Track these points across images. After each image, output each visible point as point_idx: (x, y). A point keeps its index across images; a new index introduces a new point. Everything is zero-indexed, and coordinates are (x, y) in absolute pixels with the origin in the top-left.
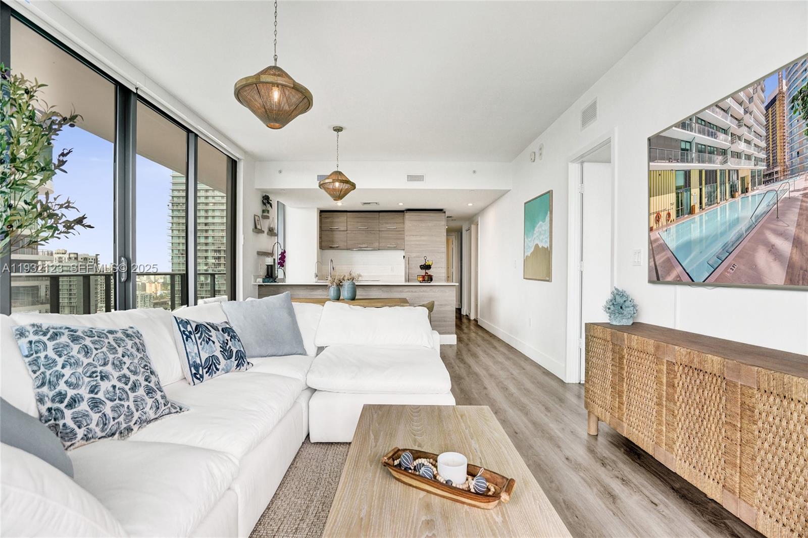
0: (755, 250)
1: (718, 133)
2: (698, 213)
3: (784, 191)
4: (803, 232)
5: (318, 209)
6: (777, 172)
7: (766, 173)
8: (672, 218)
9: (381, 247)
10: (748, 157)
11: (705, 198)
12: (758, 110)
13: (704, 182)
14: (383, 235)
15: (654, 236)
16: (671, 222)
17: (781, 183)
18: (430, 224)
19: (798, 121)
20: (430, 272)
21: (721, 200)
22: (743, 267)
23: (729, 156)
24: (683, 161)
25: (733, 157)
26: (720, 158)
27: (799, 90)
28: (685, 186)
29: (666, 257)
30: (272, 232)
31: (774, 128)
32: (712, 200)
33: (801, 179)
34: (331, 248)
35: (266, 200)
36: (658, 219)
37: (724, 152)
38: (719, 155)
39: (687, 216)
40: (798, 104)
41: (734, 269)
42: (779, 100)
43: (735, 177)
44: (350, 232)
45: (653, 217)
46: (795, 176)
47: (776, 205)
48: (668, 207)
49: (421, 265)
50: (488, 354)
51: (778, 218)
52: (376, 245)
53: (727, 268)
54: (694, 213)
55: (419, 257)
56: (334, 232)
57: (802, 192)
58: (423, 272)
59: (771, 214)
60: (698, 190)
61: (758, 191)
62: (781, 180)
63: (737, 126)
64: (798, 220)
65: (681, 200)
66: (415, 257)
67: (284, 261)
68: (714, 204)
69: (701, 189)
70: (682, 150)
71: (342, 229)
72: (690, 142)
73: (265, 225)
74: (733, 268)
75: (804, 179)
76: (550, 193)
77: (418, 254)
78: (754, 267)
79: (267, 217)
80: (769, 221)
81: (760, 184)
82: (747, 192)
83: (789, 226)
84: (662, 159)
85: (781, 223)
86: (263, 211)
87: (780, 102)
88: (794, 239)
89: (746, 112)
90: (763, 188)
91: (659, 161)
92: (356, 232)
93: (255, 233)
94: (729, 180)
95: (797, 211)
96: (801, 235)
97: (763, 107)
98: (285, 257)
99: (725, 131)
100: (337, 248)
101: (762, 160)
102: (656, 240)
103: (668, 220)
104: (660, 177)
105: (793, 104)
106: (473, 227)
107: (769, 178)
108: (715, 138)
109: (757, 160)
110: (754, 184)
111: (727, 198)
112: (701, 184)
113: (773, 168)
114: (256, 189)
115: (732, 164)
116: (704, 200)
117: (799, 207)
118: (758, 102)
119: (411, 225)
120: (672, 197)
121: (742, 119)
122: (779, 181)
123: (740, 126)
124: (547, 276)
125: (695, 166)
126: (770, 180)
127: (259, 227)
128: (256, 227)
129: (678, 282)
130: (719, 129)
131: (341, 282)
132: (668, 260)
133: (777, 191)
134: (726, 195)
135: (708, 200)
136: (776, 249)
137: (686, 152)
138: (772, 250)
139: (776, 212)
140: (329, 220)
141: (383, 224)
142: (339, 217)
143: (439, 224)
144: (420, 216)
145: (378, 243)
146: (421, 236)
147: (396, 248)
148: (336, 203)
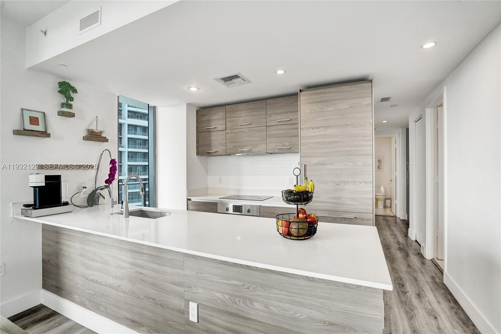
9: (269, 149)
14: (273, 132)
18: (343, 106)
30: (93, 136)
44: (229, 131)
52: (264, 147)
55: (323, 165)
56: (212, 134)
66: (315, 164)
71: (219, 128)
77: (321, 159)
86: (62, 105)
92: (237, 130)
100: (215, 154)
114: (28, 69)
119: (308, 111)
128: (23, 128)
140: (206, 118)
141: (271, 116)
142: (216, 113)
143: (360, 104)
144: (324, 93)
145: (264, 144)
146: (328, 127)
147: (291, 150)
148: (189, 88)
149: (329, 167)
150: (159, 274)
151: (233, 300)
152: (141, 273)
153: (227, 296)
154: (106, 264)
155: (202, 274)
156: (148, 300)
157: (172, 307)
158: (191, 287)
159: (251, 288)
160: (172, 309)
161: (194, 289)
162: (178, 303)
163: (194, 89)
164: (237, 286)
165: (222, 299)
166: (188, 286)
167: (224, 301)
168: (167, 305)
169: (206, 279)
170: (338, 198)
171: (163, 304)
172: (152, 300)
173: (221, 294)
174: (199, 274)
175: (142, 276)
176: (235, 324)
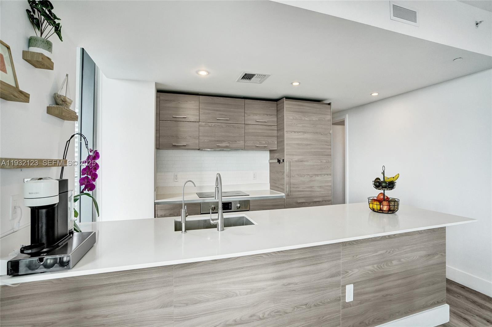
5: (156, 84)
9: (248, 146)
14: (250, 131)
18: (315, 118)
34: (175, 147)
44: (203, 124)
52: (242, 143)
55: (302, 162)
56: (182, 123)
66: (296, 161)
67: (95, 176)
71: (192, 118)
77: (300, 157)
86: (31, 42)
92: (213, 124)
98: (97, 167)
100: (184, 147)
119: (291, 118)
140: (173, 104)
141: (250, 115)
142: (187, 102)
143: (324, 119)
144: (302, 106)
145: (242, 141)
146: (304, 132)
147: (267, 148)
148: (197, 71)
149: (306, 163)
150: (314, 274)
151: (380, 267)
152: (289, 284)
153: (375, 266)
154: (227, 297)
155: (357, 256)
156: (299, 309)
157: (329, 300)
158: (347, 272)
159: (391, 252)
160: (329, 303)
161: (350, 272)
162: (333, 293)
163: (203, 73)
164: (382, 254)
165: (372, 270)
166: (345, 272)
167: (374, 270)
168: (323, 302)
169: (360, 259)
170: (311, 187)
171: (318, 303)
172: (304, 307)
173: (371, 266)
174: (355, 257)
175: (291, 286)
176: (381, 284)
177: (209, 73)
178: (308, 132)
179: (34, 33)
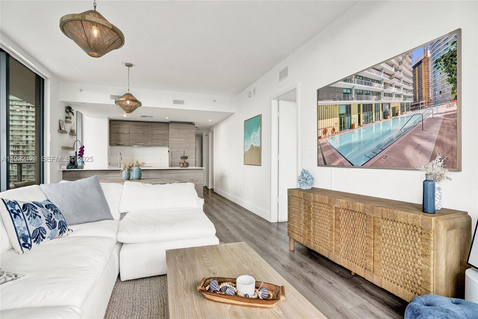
0: (404, 148)
1: (373, 83)
2: (357, 128)
3: (429, 114)
4: (445, 137)
5: (108, 118)
6: (422, 104)
7: (413, 104)
8: (336, 131)
9: (153, 144)
10: (399, 96)
11: (363, 119)
12: (407, 69)
13: (361, 111)
14: (155, 137)
15: (321, 141)
16: (336, 133)
17: (425, 110)
19: (440, 74)
20: (187, 161)
21: (376, 120)
22: (393, 157)
23: (382, 96)
24: (344, 99)
25: (386, 96)
26: (375, 97)
27: (442, 56)
28: (347, 113)
29: (331, 153)
30: (72, 133)
31: (420, 79)
32: (368, 120)
33: (443, 107)
34: (118, 145)
35: (69, 109)
36: (325, 132)
37: (378, 94)
38: (374, 95)
39: (348, 130)
40: (440, 64)
41: (387, 159)
42: (425, 62)
43: (387, 107)
44: (131, 134)
45: (322, 131)
46: (438, 105)
47: (422, 122)
48: (333, 125)
49: (182, 157)
50: (224, 209)
51: (423, 129)
52: (150, 143)
53: (381, 158)
54: (354, 128)
55: (178, 152)
56: (121, 135)
57: (444, 114)
58: (182, 161)
59: (417, 127)
60: (357, 115)
61: (406, 115)
62: (426, 108)
63: (389, 78)
64: (440, 130)
65: (344, 121)
66: (176, 152)
67: (83, 154)
68: (370, 123)
69: (359, 115)
70: (344, 93)
71: (126, 132)
72: (350, 89)
73: (67, 127)
74: (385, 158)
75: (446, 107)
76: (260, 116)
78: (404, 157)
79: (70, 122)
80: (416, 131)
81: (408, 110)
82: (397, 115)
83: (432, 134)
84: (329, 99)
85: (425, 132)
86: (66, 118)
87: (425, 64)
88: (436, 141)
89: (396, 70)
90: (411, 113)
91: (325, 100)
92: (136, 135)
93: (59, 133)
94: (382, 109)
95: (440, 125)
96: (442, 139)
97: (411, 67)
98: (83, 151)
99: (379, 82)
100: (122, 145)
101: (409, 97)
102: (323, 144)
103: (333, 133)
104: (327, 109)
105: (436, 64)
106: (210, 134)
107: (415, 107)
108: (370, 86)
109: (405, 97)
110: (403, 111)
111: (381, 119)
112: (359, 111)
113: (419, 101)
114: (61, 101)
115: (384, 100)
116: (362, 121)
117: (441, 123)
118: (407, 64)
119: (173, 131)
120: (337, 120)
121: (393, 74)
122: (424, 108)
123: (391, 78)
124: (259, 163)
125: (354, 103)
126: (416, 108)
127: (63, 129)
128: (60, 129)
129: (342, 165)
130: (373, 80)
131: (131, 168)
132: (334, 154)
133: (422, 115)
134: (379, 117)
135: (365, 121)
136: (421, 147)
137: (347, 95)
138: (418, 147)
139: (422, 126)
140: (117, 126)
141: (154, 130)
142: (124, 125)
143: (191, 131)
144: (179, 126)
146: (180, 138)
147: (164, 145)
148: (122, 115)
177: (127, 116)
178: (181, 138)
179: (67, 115)
